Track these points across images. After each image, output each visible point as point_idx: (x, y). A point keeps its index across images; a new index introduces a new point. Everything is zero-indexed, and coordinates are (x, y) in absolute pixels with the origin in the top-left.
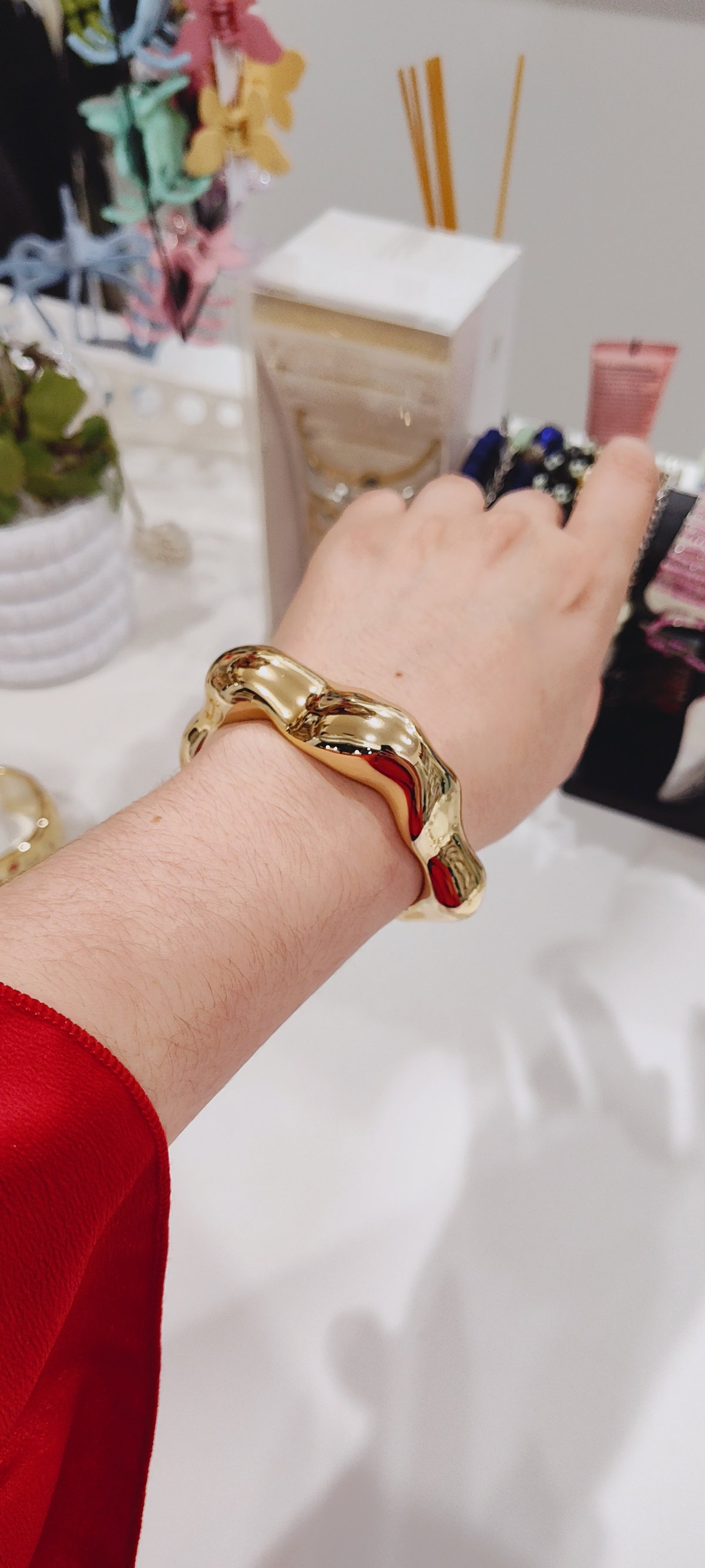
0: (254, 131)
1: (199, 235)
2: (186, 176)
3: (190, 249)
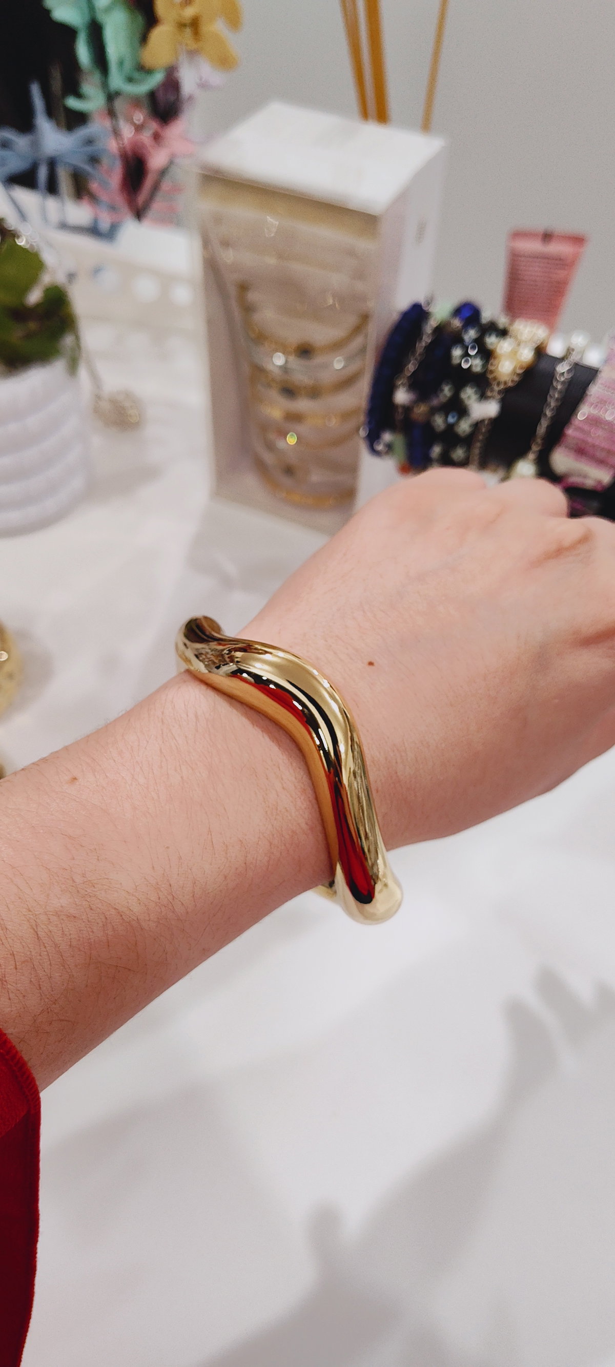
0: (206, 28)
1: (154, 125)
2: (143, 70)
3: (146, 137)
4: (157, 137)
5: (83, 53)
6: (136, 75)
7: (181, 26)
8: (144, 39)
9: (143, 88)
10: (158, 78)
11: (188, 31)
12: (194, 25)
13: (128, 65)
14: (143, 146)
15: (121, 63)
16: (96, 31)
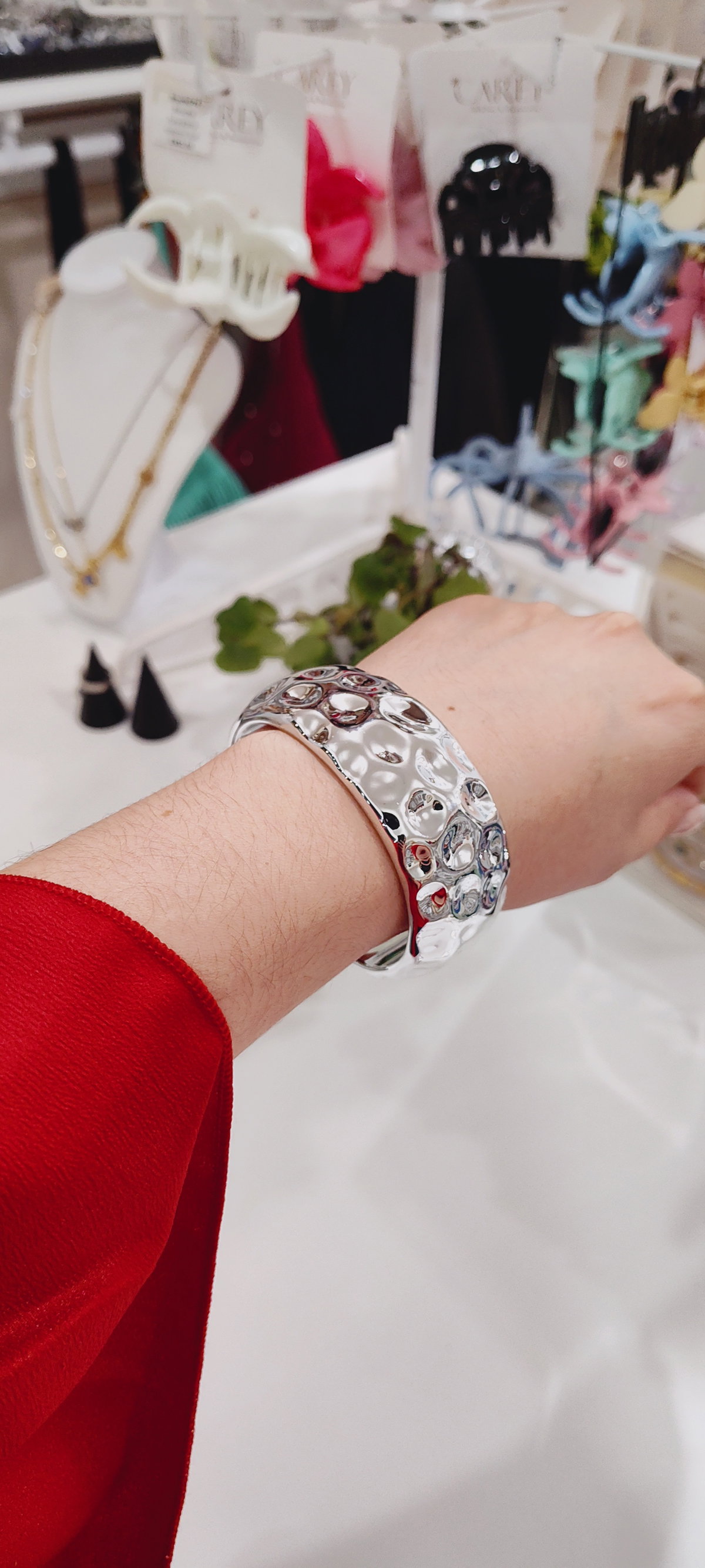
1: (634, 477)
2: (637, 426)
3: (622, 489)
4: (634, 490)
5: (582, 406)
6: (630, 432)
7: (689, 395)
8: (647, 398)
9: (634, 445)
10: (651, 438)
11: (695, 401)
13: (624, 420)
14: (618, 496)
15: (616, 420)
16: (599, 389)
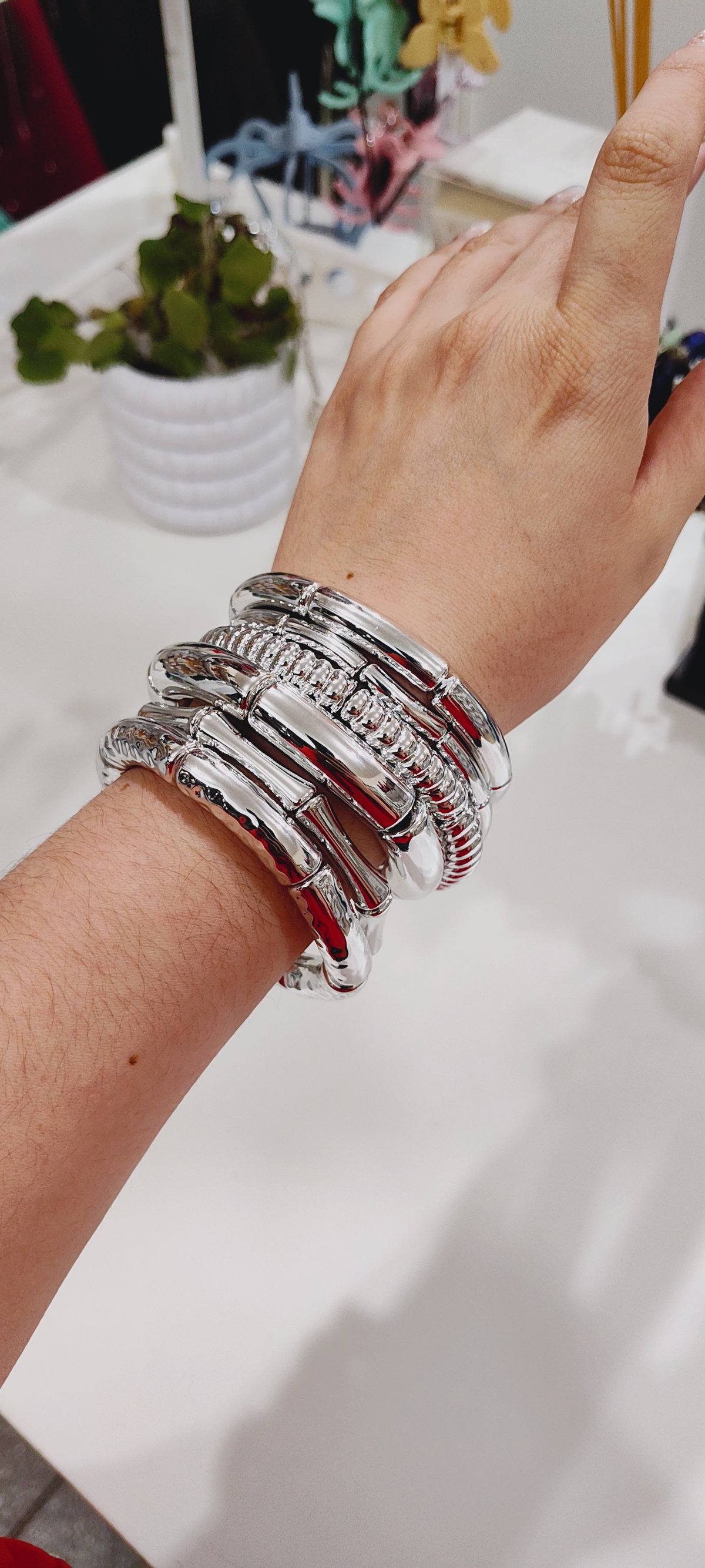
0: (469, 29)
1: (406, 126)
2: (400, 67)
3: (396, 139)
4: (407, 139)
5: (341, 48)
6: (393, 74)
7: (445, 25)
8: (405, 37)
9: (398, 88)
10: (415, 78)
11: (451, 31)
12: (458, 25)
13: (386, 62)
14: (393, 146)
15: (378, 62)
16: (356, 27)
